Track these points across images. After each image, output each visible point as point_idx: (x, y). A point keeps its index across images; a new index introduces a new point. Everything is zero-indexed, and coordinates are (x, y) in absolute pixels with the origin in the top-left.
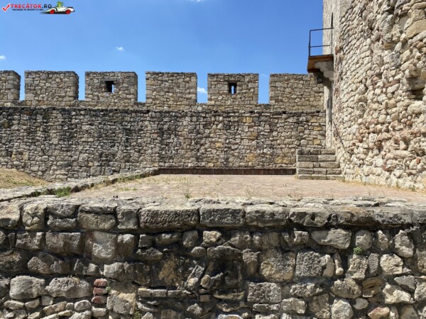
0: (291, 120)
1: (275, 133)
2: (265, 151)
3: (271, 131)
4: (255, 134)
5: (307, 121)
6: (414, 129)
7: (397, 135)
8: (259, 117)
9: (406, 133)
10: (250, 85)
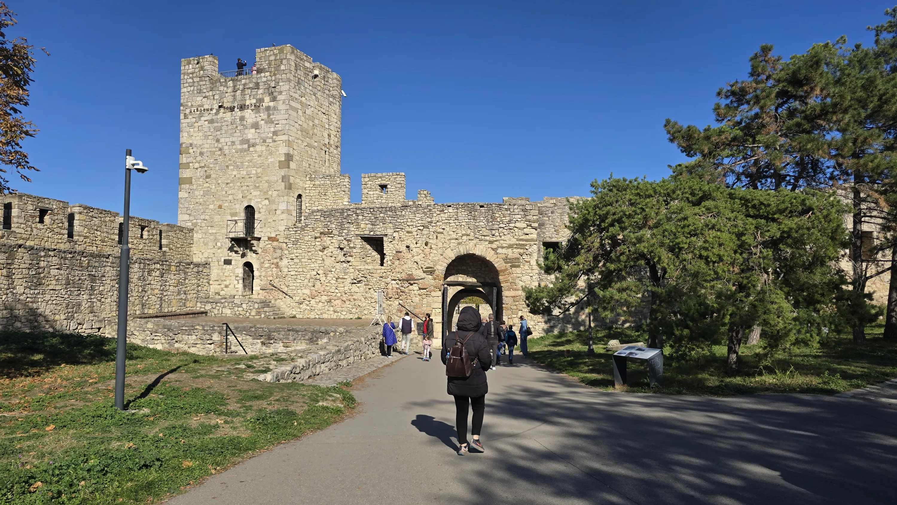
4: (177, 281)
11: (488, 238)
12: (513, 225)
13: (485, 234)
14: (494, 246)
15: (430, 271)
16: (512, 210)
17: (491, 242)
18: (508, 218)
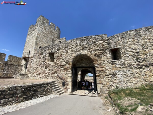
0: (14, 66)
1: (9, 69)
2: (5, 73)
3: (8, 68)
4: (3, 68)
5: (18, 67)
6: (45, 73)
7: (43, 73)
8: (5, 65)
9: (44, 73)
10: (3, 56)
11: (88, 48)
12: (97, 42)
13: (86, 47)
14: (90, 50)
15: (67, 62)
16: (96, 37)
17: (89, 49)
18: (95, 40)
